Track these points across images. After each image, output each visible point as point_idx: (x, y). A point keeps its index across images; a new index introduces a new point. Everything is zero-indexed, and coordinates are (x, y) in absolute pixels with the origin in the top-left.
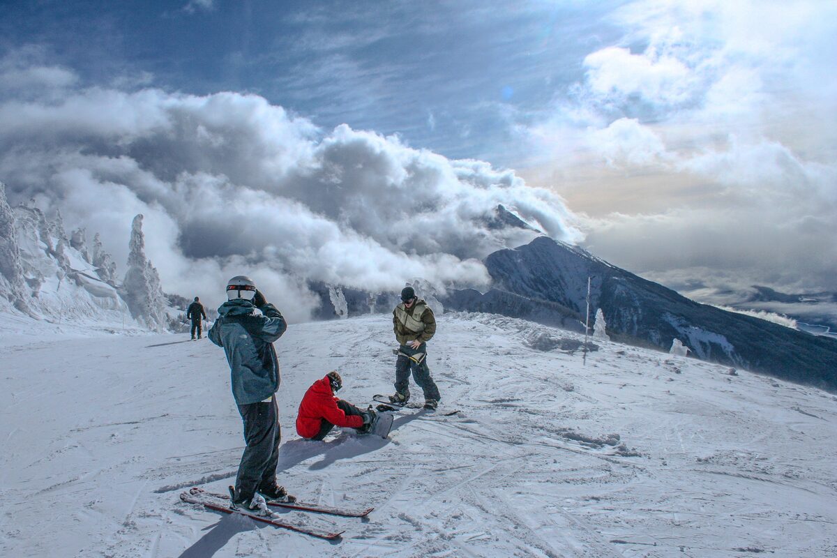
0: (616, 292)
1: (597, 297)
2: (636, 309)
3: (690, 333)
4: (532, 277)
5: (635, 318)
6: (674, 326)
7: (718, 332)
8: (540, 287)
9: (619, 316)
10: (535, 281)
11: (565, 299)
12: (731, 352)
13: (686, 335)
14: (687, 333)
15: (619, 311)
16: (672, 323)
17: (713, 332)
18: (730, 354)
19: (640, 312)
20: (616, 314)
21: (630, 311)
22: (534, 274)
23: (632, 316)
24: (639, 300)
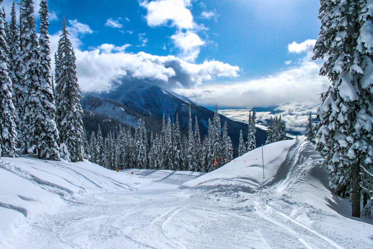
0: (182, 110)
1: (174, 113)
6: (204, 124)
9: (182, 120)
20: (180, 119)
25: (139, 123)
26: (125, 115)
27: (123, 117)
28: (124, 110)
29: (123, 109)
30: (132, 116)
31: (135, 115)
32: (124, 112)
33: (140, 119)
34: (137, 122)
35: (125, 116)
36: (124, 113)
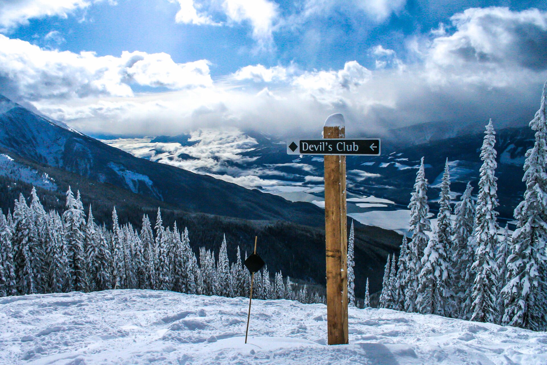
0: (75, 148)
1: (61, 152)
2: (89, 160)
3: (125, 174)
4: (7, 136)
5: (88, 166)
6: (115, 170)
7: (144, 174)
8: (15, 145)
9: (77, 164)
10: (9, 140)
11: (36, 154)
12: (151, 186)
13: (123, 176)
14: (124, 175)
15: (77, 161)
16: (114, 169)
17: (141, 173)
18: (150, 187)
19: (92, 162)
20: (74, 163)
21: (85, 161)
22: (9, 135)
23: (86, 165)
24: (91, 153)
25: (46, 182)
26: (15, 168)
27: (14, 172)
28: (12, 160)
29: (9, 158)
30: (31, 170)
31: (35, 169)
32: (15, 164)
33: (46, 174)
34: (42, 180)
35: (18, 169)
36: (14, 166)
